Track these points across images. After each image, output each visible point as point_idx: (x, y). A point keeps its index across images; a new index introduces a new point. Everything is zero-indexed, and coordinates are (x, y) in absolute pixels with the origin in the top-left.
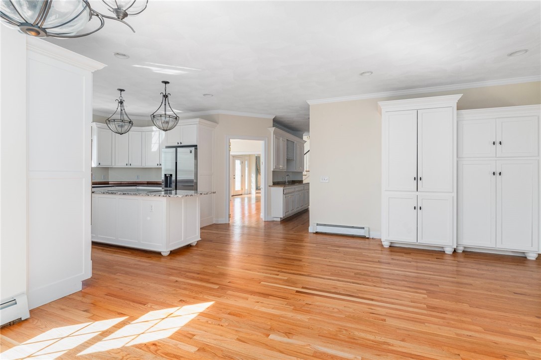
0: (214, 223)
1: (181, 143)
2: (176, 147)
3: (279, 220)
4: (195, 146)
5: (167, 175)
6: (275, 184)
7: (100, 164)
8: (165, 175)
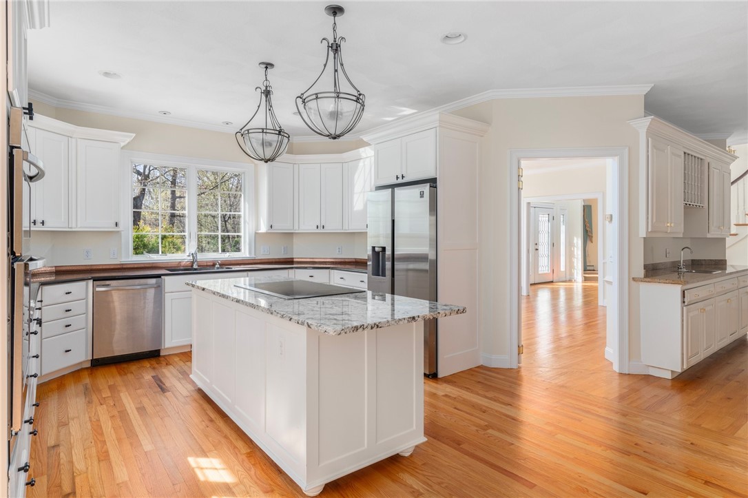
0: (481, 363)
1: (403, 177)
2: (393, 186)
3: (669, 376)
4: (433, 182)
5: (377, 249)
6: (653, 271)
7: (271, 227)
8: (374, 248)
